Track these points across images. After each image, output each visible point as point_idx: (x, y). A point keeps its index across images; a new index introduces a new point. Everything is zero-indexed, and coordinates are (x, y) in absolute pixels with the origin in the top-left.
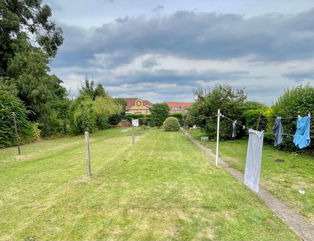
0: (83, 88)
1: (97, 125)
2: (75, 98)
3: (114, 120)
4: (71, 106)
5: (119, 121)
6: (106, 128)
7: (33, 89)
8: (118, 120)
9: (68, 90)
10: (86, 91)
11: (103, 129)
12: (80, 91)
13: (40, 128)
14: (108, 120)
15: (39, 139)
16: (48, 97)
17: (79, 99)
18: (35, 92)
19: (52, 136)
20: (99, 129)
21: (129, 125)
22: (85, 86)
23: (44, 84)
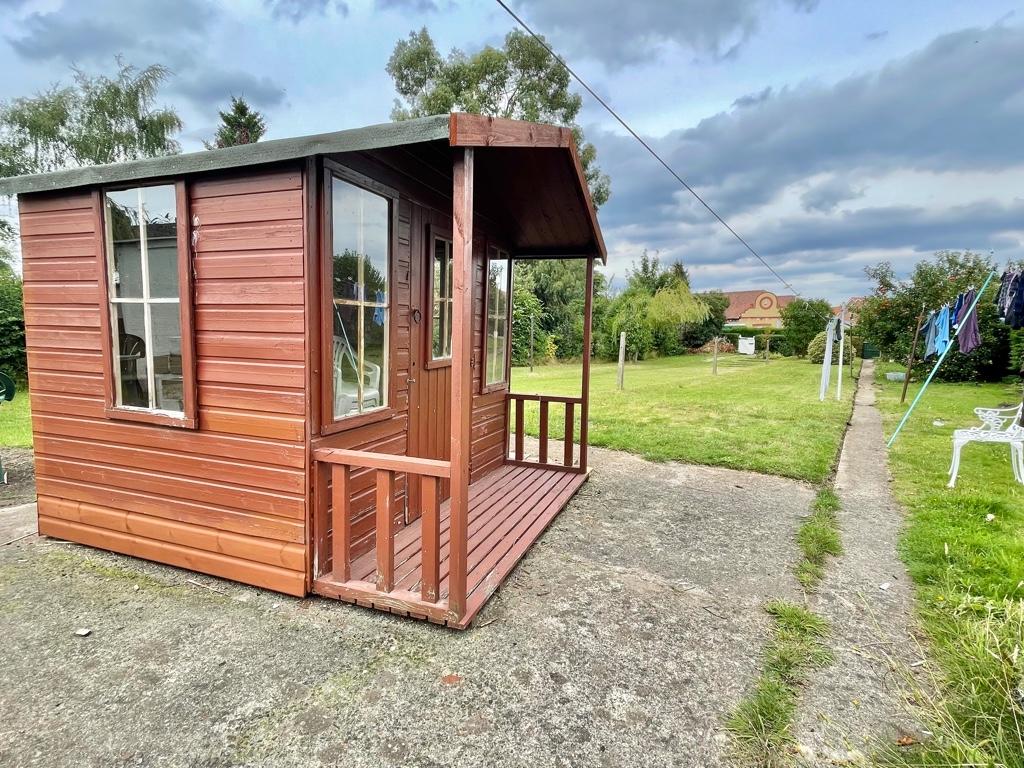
0: (637, 275)
1: (656, 345)
2: (619, 294)
3: (696, 339)
4: (609, 308)
5: (706, 341)
6: (675, 354)
7: (556, 280)
8: (703, 338)
9: (608, 279)
10: (641, 279)
11: (667, 355)
12: (630, 280)
13: (556, 342)
14: (682, 338)
15: (553, 360)
16: (576, 291)
17: (625, 295)
18: (558, 285)
19: (573, 358)
20: (659, 355)
21: (729, 351)
22: (640, 269)
23: (572, 271)
